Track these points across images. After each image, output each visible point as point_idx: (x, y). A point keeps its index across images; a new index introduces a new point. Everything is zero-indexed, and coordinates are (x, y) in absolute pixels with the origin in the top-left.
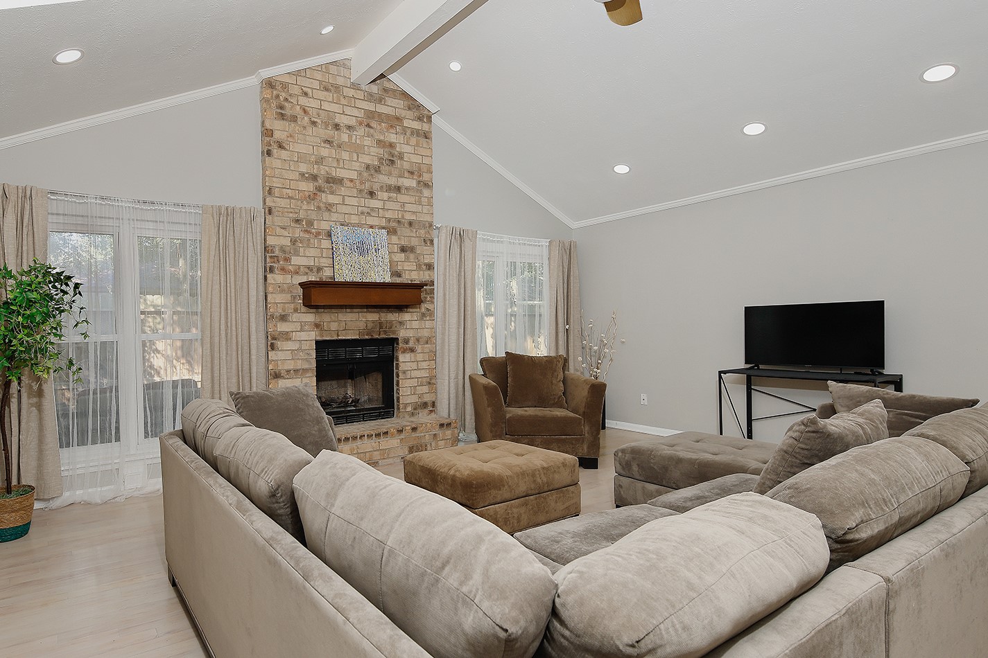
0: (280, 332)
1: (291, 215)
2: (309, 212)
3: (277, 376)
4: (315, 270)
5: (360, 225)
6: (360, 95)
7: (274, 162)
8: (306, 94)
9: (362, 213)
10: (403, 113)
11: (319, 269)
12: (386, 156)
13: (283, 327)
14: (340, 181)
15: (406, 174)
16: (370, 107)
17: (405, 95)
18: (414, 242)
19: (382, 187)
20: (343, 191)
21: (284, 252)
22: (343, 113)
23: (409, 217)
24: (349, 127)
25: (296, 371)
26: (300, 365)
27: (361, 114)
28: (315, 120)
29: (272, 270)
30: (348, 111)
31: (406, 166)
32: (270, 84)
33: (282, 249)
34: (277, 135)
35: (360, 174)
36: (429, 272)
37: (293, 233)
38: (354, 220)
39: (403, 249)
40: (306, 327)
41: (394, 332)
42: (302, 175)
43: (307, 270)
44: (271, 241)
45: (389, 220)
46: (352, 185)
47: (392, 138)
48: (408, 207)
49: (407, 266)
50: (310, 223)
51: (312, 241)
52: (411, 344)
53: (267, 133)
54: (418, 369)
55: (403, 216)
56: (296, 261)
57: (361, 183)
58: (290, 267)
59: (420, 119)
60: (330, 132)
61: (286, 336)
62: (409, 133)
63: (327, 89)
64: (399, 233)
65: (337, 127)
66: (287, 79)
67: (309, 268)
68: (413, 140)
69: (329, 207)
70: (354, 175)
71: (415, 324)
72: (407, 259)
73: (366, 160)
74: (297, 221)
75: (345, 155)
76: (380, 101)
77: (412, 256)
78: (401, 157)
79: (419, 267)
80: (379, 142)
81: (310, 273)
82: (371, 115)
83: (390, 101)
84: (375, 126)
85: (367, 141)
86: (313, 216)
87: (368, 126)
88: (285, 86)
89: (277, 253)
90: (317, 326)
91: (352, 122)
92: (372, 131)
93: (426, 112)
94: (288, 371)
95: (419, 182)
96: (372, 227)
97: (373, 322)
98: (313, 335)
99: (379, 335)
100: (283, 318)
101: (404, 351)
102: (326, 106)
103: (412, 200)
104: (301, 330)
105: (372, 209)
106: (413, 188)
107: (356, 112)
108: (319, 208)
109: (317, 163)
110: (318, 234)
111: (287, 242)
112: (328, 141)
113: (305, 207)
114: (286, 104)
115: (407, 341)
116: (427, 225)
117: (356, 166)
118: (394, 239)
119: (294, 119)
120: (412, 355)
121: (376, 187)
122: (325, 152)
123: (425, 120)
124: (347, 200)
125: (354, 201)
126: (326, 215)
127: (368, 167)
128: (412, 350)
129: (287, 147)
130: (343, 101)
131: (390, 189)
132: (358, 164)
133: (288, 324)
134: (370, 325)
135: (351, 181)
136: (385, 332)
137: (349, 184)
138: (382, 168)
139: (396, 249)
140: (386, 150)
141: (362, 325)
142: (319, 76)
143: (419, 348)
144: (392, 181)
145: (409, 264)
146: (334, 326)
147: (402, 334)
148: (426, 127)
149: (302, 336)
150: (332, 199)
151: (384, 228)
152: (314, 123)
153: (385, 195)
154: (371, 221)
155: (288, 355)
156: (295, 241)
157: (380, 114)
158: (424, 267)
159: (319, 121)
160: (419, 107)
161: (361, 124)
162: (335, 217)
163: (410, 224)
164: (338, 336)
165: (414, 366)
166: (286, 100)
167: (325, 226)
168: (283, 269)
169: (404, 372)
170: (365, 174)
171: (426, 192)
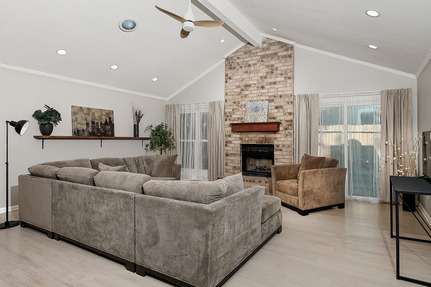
0: (229, 141)
1: (233, 101)
2: (239, 99)
3: (227, 155)
4: (240, 119)
5: (257, 101)
6: (259, 50)
7: (229, 84)
8: (239, 58)
9: (259, 96)
10: (278, 50)
11: (242, 119)
12: (270, 71)
13: (229, 139)
14: (250, 85)
15: (279, 76)
16: (263, 53)
17: (279, 42)
18: (282, 104)
19: (267, 84)
20: (251, 89)
21: (230, 114)
22: (252, 60)
23: (280, 93)
24: (254, 64)
25: (233, 154)
26: (235, 152)
27: (259, 57)
28: (242, 66)
29: (226, 120)
30: (254, 58)
31: (279, 72)
32: (227, 59)
33: (230, 113)
34: (229, 75)
35: (258, 81)
36: (290, 116)
37: (233, 107)
38: (255, 99)
39: (277, 108)
40: (237, 139)
41: (272, 142)
42: (237, 86)
43: (237, 119)
44: (226, 110)
45: (270, 96)
46: (254, 86)
47: (273, 62)
48: (279, 89)
49: (278, 114)
50: (239, 103)
51: (239, 109)
52: (280, 147)
53: (227, 75)
54: (284, 158)
55: (277, 94)
56: (234, 116)
57: (258, 84)
58: (232, 119)
59: (287, 50)
60: (247, 68)
61: (230, 142)
62: (281, 57)
63: (246, 53)
64: (275, 101)
65: (249, 66)
66: (233, 55)
67: (238, 119)
68: (283, 60)
69: (246, 96)
70: (255, 82)
71: (283, 139)
72: (279, 112)
73: (261, 74)
74: (235, 103)
75: (252, 75)
76: (268, 49)
77: (281, 110)
78: (277, 69)
79: (285, 114)
80: (267, 66)
81: (238, 120)
82: (263, 57)
83: (272, 48)
84: (265, 60)
85: (262, 67)
86: (240, 100)
87: (262, 61)
88: (232, 58)
89: (228, 114)
90: (241, 139)
91: (255, 62)
92: (263, 62)
93: (290, 46)
94: (231, 154)
95: (285, 78)
96: (262, 100)
97: (263, 138)
98: (239, 142)
99: (265, 143)
100: (230, 136)
101: (277, 150)
102: (245, 60)
103: (282, 86)
104: (235, 140)
105: (263, 93)
106: (282, 81)
107: (257, 58)
108: (242, 97)
109: (242, 81)
110: (242, 106)
111: (231, 110)
112: (246, 72)
113: (237, 97)
114: (232, 64)
115: (278, 146)
116: (290, 95)
117: (256, 78)
118: (273, 104)
119: (235, 68)
120: (281, 152)
121: (264, 84)
122: (245, 76)
123: (289, 49)
124: (253, 92)
125: (255, 92)
126: (244, 99)
127: (261, 77)
128: (281, 150)
129: (232, 78)
130: (252, 55)
131: (271, 84)
132: (257, 77)
133: (231, 138)
134: (261, 139)
135: (254, 84)
136: (268, 142)
137: (253, 86)
138: (268, 76)
139: (273, 108)
140: (270, 68)
141: (258, 139)
142: (243, 50)
143: (284, 149)
144: (272, 80)
145: (280, 113)
146: (247, 139)
147: (276, 143)
148: (290, 52)
149: (236, 142)
150: (247, 92)
151: (268, 100)
152: (241, 67)
153: (269, 87)
154: (262, 98)
155: (231, 149)
156: (234, 109)
157: (267, 55)
158: (288, 114)
159: (243, 66)
160: (286, 45)
161: (259, 61)
162: (248, 99)
163: (281, 96)
164: (248, 143)
165: (282, 157)
166: (232, 62)
167: (244, 103)
168: (230, 119)
169: (277, 159)
170: (260, 80)
171: (289, 81)
